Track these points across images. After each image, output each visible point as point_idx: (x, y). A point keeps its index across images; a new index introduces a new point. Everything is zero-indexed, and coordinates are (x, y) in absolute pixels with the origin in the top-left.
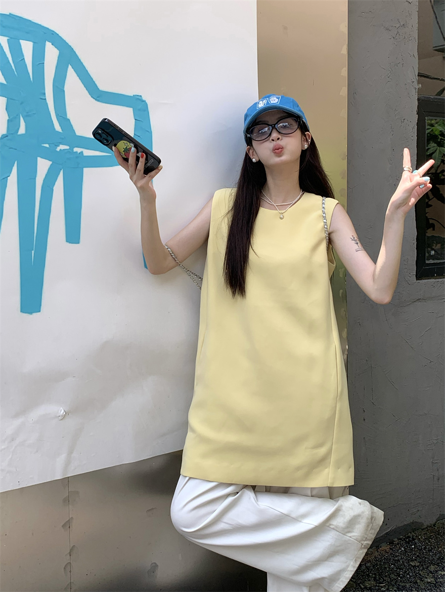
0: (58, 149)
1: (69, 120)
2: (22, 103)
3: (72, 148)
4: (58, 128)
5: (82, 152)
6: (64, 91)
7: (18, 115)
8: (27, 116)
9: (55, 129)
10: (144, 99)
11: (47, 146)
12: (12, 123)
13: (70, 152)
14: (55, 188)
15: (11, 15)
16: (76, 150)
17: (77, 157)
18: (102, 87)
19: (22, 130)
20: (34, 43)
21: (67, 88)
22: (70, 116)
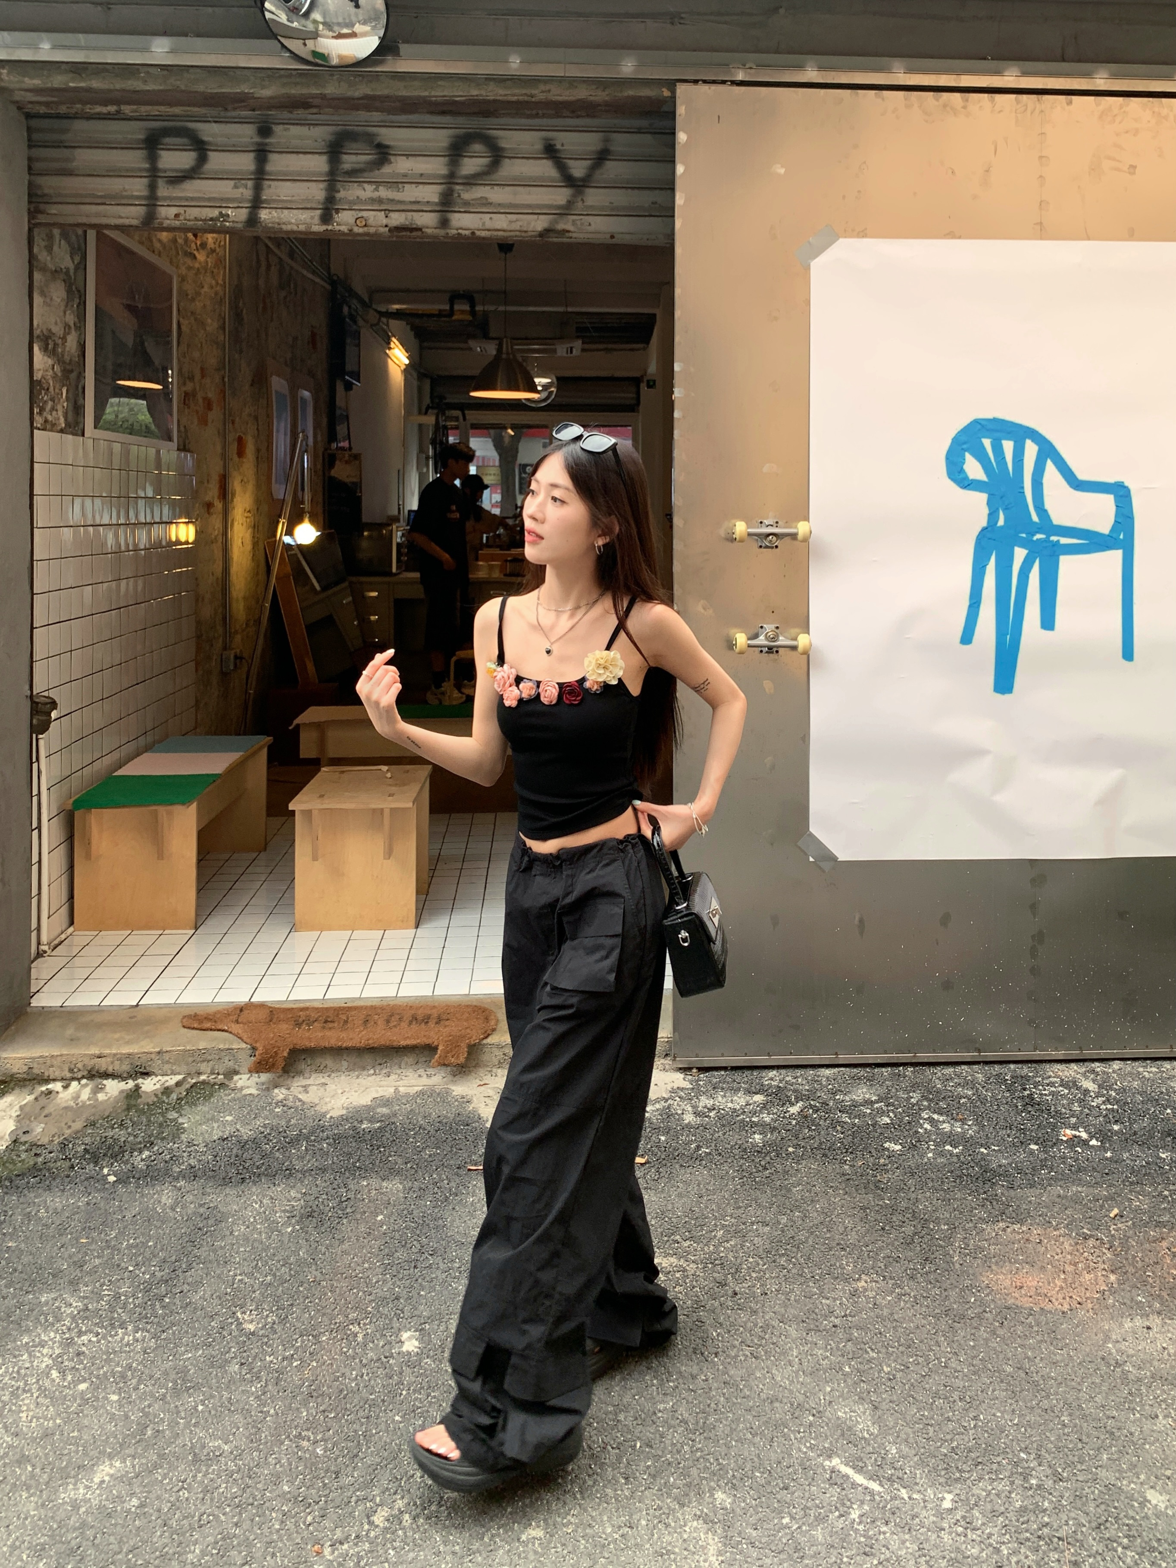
0: (1035, 538)
1: (1046, 511)
2: (1002, 497)
3: (1048, 537)
4: (1035, 518)
5: (1058, 541)
6: (1042, 484)
7: (998, 509)
8: (1006, 509)
9: (1031, 519)
10: (1126, 484)
11: (1024, 535)
12: (992, 516)
13: (1047, 540)
14: (1031, 576)
15: (995, 420)
16: (1054, 538)
17: (1054, 545)
18: (1082, 476)
19: (1001, 522)
20: (1015, 442)
21: (1045, 480)
22: (1047, 506)
